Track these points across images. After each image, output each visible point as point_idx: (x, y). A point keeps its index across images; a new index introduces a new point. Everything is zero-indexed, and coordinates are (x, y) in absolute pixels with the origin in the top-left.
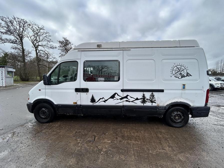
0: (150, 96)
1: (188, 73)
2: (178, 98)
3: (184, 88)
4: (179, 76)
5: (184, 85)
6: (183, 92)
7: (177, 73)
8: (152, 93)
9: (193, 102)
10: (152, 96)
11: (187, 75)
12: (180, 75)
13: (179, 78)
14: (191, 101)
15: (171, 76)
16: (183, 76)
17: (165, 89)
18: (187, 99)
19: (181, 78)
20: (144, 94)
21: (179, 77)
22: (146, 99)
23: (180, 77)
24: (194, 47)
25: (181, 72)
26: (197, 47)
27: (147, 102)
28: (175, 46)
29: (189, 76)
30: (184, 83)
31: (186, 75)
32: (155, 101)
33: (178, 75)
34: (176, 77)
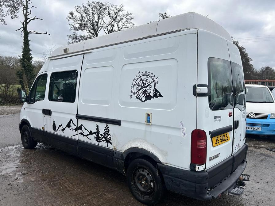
0: (104, 130)
1: (156, 91)
2: (141, 140)
3: (148, 121)
4: (143, 96)
5: (149, 115)
6: (148, 128)
7: (140, 91)
8: (107, 126)
9: (165, 154)
10: (106, 130)
11: (155, 96)
12: (144, 94)
13: (142, 101)
14: (162, 152)
15: (131, 97)
16: (148, 97)
17: (122, 120)
18: (153, 145)
19: (145, 101)
20: (98, 126)
21: (141, 99)
22: (100, 134)
23: (144, 99)
24: (180, 31)
25: (146, 88)
26: (186, 29)
27: (102, 141)
28: (147, 35)
29: (157, 97)
30: (149, 110)
31: (152, 95)
32: (110, 140)
33: (141, 94)
34: (138, 98)
